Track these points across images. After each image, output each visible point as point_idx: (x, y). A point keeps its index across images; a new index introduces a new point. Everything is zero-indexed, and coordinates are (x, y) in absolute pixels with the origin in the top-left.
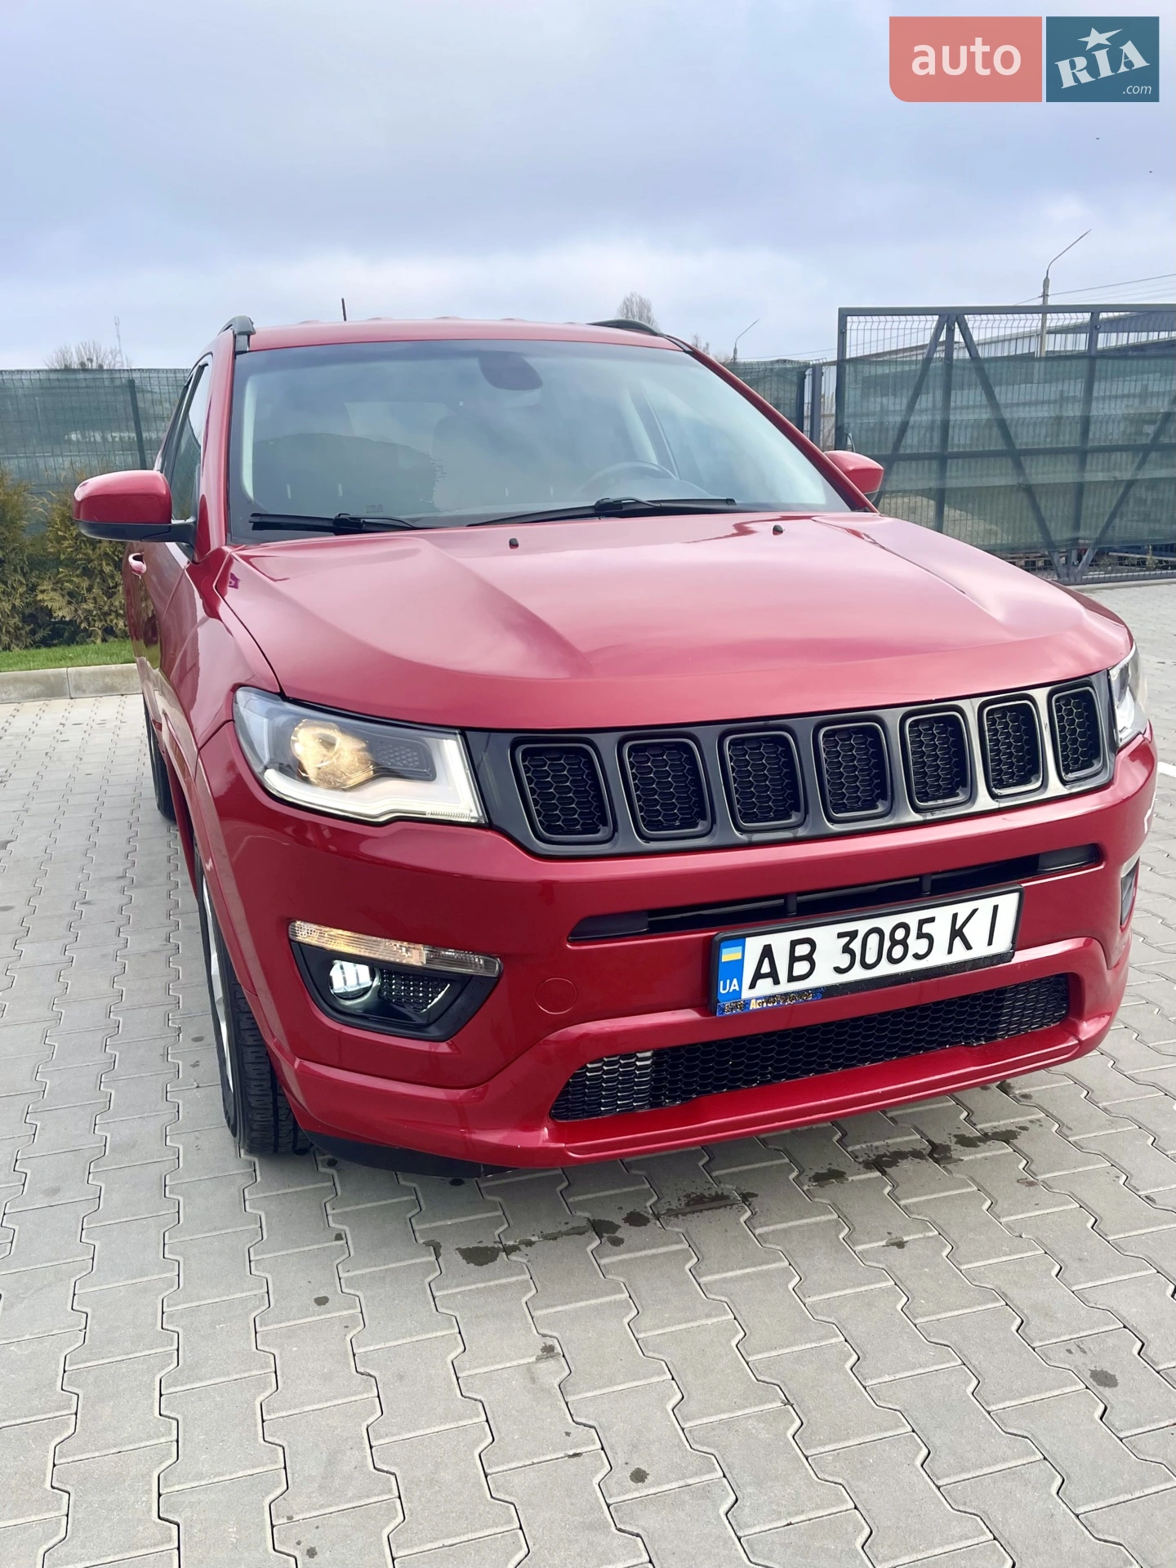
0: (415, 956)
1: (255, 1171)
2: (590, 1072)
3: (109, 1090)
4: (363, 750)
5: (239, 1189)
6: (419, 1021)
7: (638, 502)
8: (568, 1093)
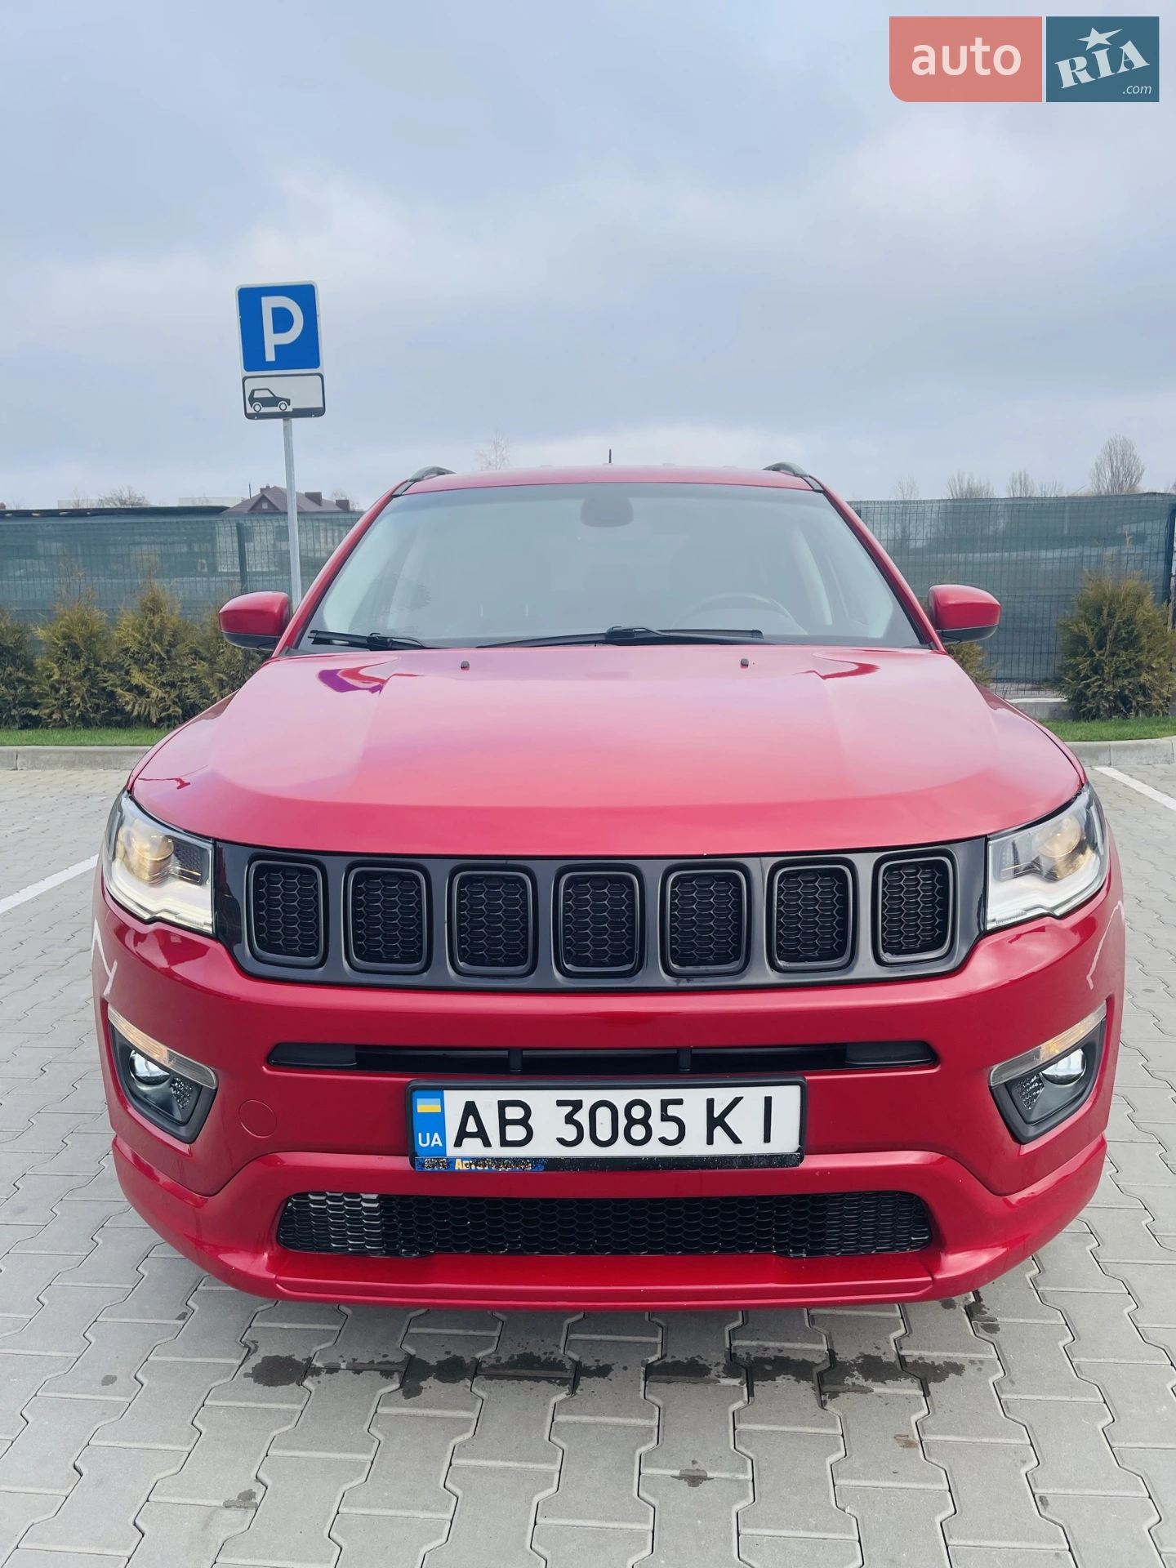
2: (313, 1204)
5: (151, 1245)
6: (178, 1116)
7: (648, 631)
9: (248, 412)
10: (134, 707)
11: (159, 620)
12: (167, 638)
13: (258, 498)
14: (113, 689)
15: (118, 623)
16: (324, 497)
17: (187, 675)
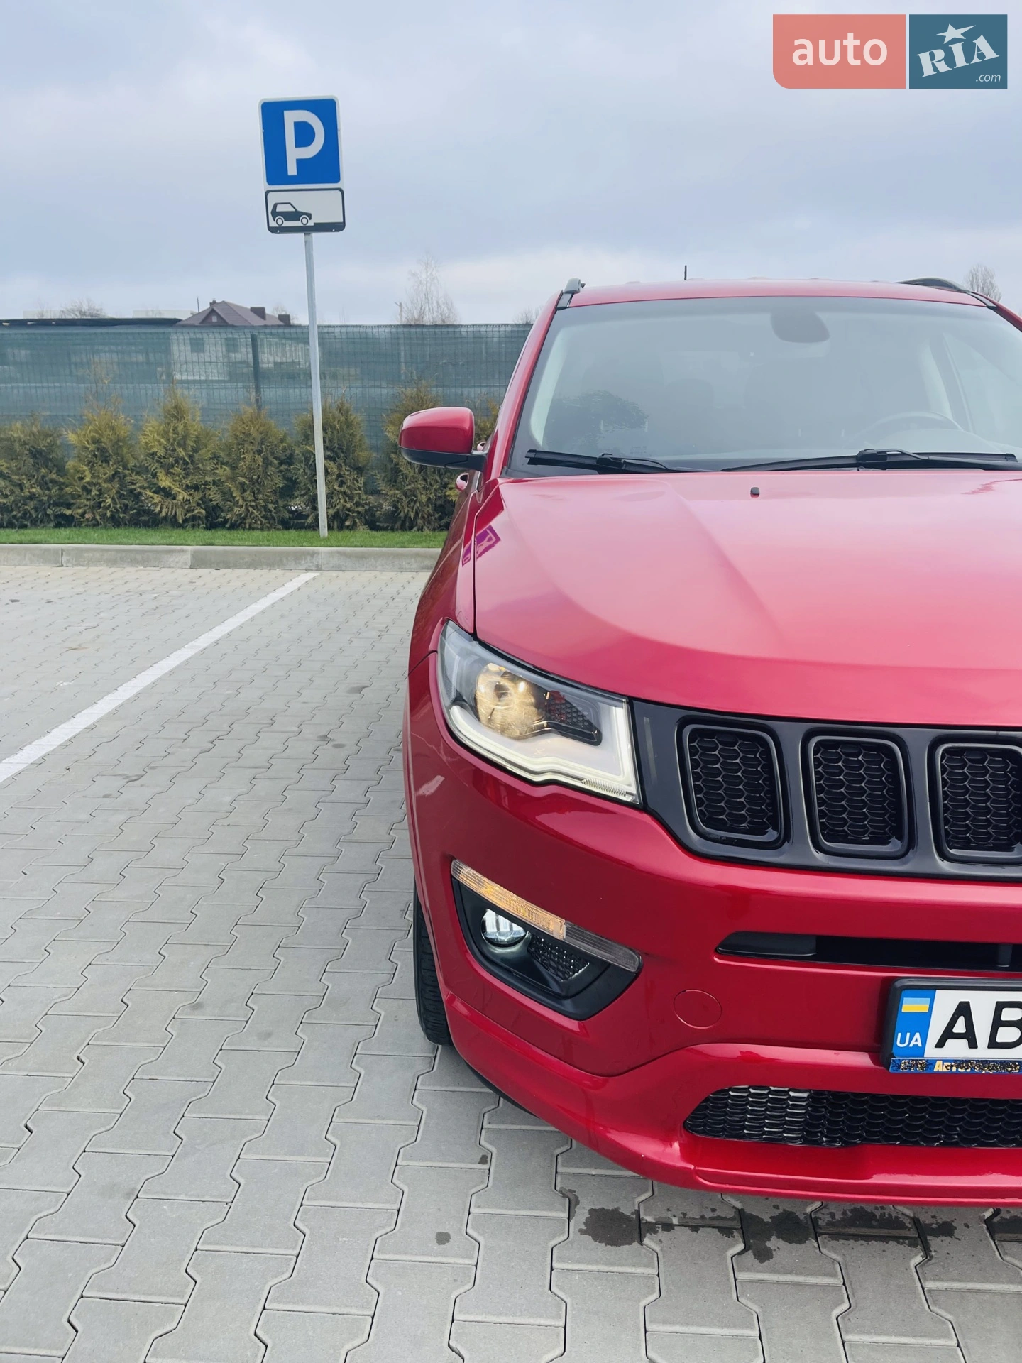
0: (555, 926)
1: (435, 1057)
2: (733, 1092)
3: (348, 938)
4: (531, 704)
5: (414, 1075)
6: (556, 988)
7: (903, 454)
8: (706, 1108)
9: (271, 225)
10: (161, 508)
11: (182, 427)
12: (191, 443)
13: (208, 311)
14: (142, 491)
15: (144, 429)
16: (267, 312)
17: (208, 479)
